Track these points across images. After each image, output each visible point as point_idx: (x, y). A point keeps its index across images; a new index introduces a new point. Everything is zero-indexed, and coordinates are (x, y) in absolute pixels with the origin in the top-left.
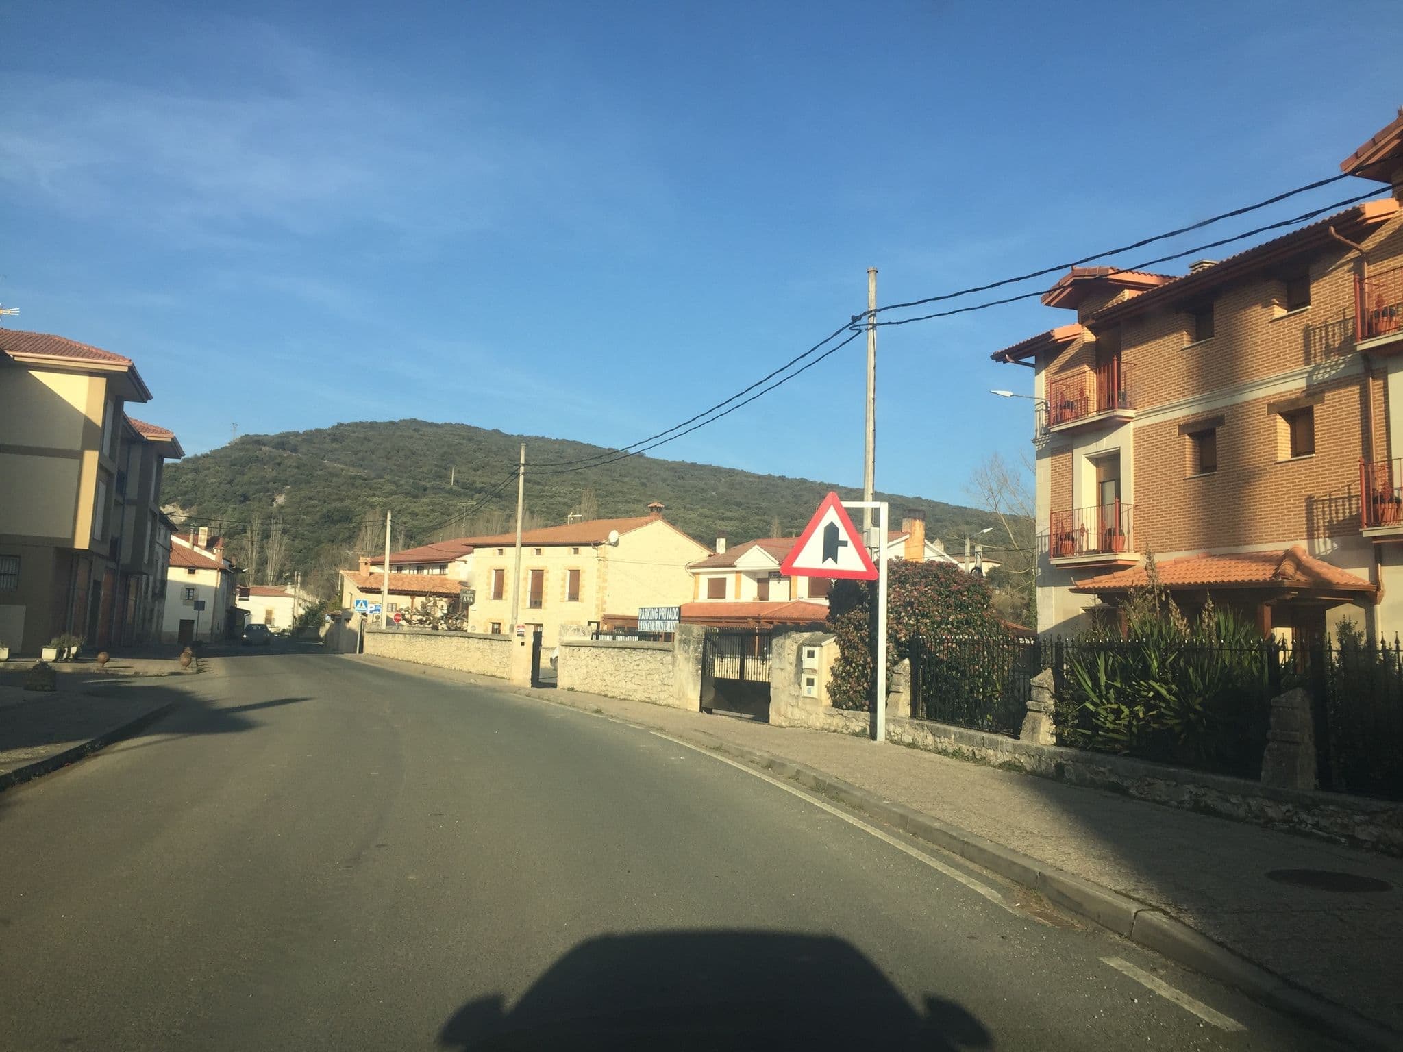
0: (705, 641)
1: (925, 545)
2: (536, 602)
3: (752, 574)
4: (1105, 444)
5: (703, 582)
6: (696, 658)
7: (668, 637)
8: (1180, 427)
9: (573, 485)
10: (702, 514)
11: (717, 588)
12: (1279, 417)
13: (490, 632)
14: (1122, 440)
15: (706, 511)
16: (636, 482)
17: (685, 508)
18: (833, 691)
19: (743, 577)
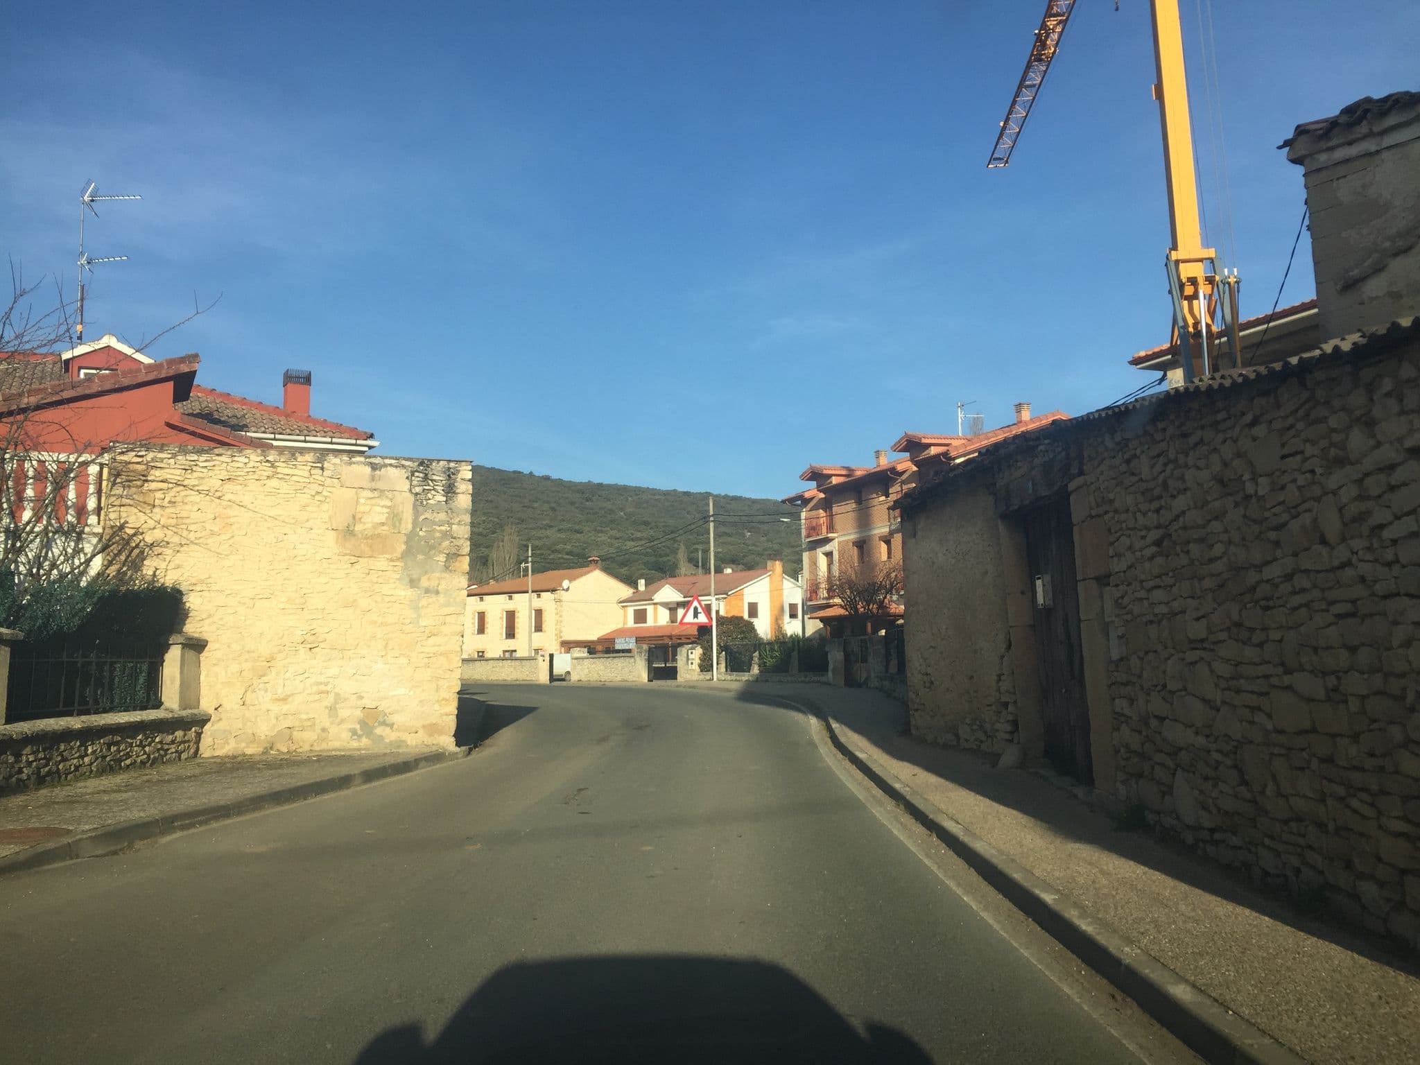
0: (649, 651)
1: (784, 577)
2: (511, 634)
3: (665, 605)
4: (827, 548)
5: (630, 612)
6: (646, 659)
7: (629, 651)
8: (853, 543)
9: (484, 514)
10: (611, 536)
11: (640, 616)
12: (882, 543)
13: (476, 656)
14: (833, 547)
15: (614, 533)
16: (546, 507)
17: (595, 530)
18: (700, 666)
19: (659, 607)
